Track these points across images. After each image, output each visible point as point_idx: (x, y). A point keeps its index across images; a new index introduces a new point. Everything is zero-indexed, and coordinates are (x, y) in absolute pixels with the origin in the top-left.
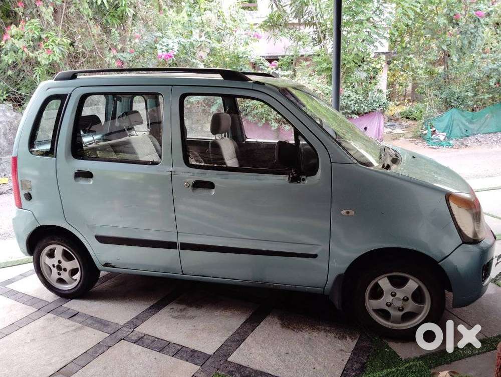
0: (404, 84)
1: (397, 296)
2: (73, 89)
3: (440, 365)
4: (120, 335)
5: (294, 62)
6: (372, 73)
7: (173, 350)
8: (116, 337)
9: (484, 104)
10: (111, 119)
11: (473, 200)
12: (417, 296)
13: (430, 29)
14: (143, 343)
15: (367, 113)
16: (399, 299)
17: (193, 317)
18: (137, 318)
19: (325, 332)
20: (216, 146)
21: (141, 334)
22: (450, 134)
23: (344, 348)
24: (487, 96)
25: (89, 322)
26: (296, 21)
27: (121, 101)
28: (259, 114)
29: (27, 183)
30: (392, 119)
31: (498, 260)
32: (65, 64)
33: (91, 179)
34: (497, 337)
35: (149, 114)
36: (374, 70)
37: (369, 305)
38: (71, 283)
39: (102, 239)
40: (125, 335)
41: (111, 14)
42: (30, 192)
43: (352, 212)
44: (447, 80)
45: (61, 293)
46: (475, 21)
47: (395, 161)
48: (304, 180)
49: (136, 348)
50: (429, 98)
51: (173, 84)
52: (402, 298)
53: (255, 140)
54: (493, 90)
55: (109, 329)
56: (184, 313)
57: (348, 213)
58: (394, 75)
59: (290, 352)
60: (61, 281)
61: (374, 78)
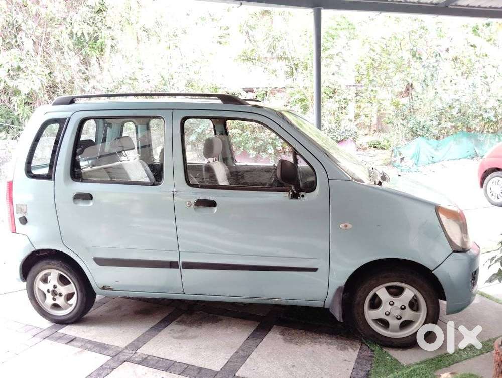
0: (370, 116)
1: (395, 305)
2: (72, 113)
3: (440, 368)
4: (122, 358)
5: (268, 94)
6: (343, 104)
7: (179, 369)
8: (118, 359)
9: (448, 132)
10: (102, 142)
11: (459, 212)
12: (414, 305)
13: (395, 63)
14: (147, 364)
15: (340, 141)
16: (397, 308)
17: (195, 337)
18: (137, 340)
19: (327, 345)
20: (209, 169)
21: (144, 355)
22: (418, 160)
23: (347, 358)
24: (450, 125)
25: (89, 346)
26: (269, 55)
27: (111, 127)
28: (237, 142)
29: (22, 207)
30: (360, 148)
31: (491, 262)
32: (44, 94)
33: (91, 201)
34: (488, 341)
35: (140, 139)
36: (345, 101)
37: (369, 315)
38: (66, 308)
39: (101, 261)
40: (128, 357)
41: (90, 46)
42: (26, 216)
43: (350, 226)
44: (412, 111)
45: (55, 319)
46: (436, 55)
47: (384, 178)
48: (303, 196)
49: (141, 369)
50: (396, 127)
51: (173, 108)
52: (399, 307)
53: (245, 164)
54: (455, 119)
55: (111, 352)
56: (184, 333)
57: (346, 226)
58: (360, 107)
59: (295, 364)
60: (56, 306)
61: (345, 108)
